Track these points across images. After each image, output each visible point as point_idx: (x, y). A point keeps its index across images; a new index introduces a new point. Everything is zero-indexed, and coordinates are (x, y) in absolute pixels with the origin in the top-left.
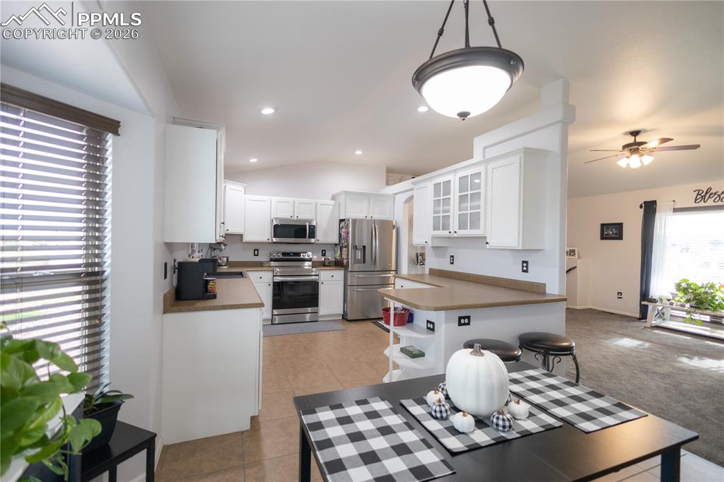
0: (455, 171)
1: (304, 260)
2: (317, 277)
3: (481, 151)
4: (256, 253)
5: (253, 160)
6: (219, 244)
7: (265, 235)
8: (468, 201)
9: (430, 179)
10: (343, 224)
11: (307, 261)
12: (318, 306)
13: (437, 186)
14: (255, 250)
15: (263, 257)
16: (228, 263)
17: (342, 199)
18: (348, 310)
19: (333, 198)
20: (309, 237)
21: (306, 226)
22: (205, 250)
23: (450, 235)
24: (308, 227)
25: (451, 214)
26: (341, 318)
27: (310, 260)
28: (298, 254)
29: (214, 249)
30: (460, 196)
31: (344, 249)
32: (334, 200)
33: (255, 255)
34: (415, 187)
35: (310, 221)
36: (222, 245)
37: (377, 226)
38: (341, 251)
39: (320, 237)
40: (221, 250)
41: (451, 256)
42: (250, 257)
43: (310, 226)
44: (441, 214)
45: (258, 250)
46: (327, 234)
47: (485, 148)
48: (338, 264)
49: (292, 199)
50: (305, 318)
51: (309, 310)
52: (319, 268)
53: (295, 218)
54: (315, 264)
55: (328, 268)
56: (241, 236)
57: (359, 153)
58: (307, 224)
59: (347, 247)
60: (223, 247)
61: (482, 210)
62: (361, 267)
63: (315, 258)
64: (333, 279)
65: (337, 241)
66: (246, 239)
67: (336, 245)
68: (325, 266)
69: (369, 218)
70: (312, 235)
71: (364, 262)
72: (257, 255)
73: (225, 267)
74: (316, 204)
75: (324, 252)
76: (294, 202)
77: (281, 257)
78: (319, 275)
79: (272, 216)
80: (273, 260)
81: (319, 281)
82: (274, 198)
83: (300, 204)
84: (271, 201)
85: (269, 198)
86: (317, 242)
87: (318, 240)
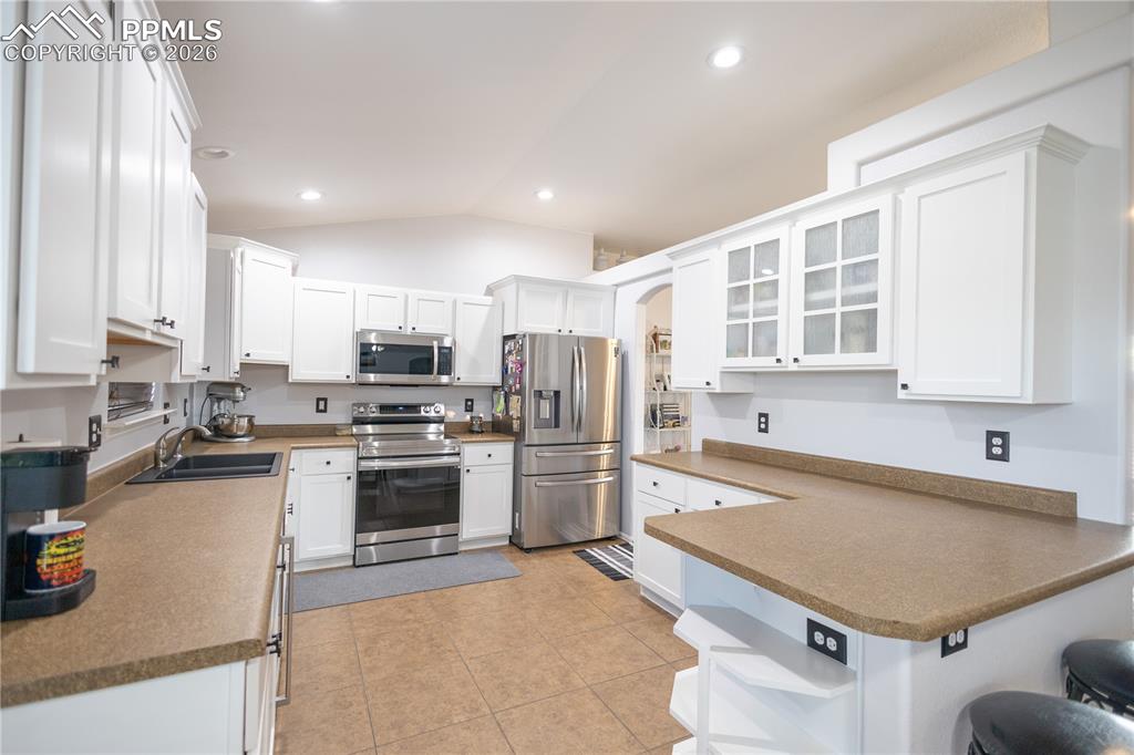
0: (793, 217)
1: (428, 421)
2: (454, 459)
3: (852, 169)
4: (322, 407)
5: (311, 196)
6: (232, 385)
7: (343, 366)
8: (834, 286)
9: (718, 242)
10: (510, 345)
11: (435, 422)
12: (458, 522)
13: (737, 256)
14: (318, 400)
15: (338, 415)
16: (254, 431)
17: (509, 293)
18: (523, 524)
19: (489, 291)
20: (439, 373)
21: (432, 347)
22: (198, 401)
23: (778, 368)
24: (436, 351)
25: (780, 318)
26: (507, 542)
27: (440, 420)
28: (415, 408)
29: (219, 399)
30: (806, 274)
31: (514, 399)
32: (492, 295)
33: (318, 411)
34: (675, 264)
35: (440, 338)
36: (238, 390)
37: (583, 349)
38: (507, 401)
39: (463, 371)
40: (235, 401)
41: (761, 415)
42: (306, 415)
43: (440, 348)
44: (751, 320)
45: (325, 400)
46: (476, 365)
47: (861, 164)
48: (500, 428)
49: (401, 289)
50: (429, 549)
51: (438, 529)
52: (461, 439)
53: (409, 331)
54: (453, 431)
55: (479, 438)
56: (285, 368)
57: (546, 195)
58: (435, 344)
59: (520, 392)
60: (239, 394)
61: (882, 306)
62: (549, 435)
63: (451, 415)
64: (490, 461)
65: (497, 381)
66: (296, 375)
67: (495, 388)
68: (472, 432)
69: (565, 332)
70: (446, 366)
71: (557, 426)
72: (325, 411)
73: (246, 440)
74: (455, 302)
75: (469, 403)
76: (407, 297)
77: (378, 414)
78: (460, 454)
79: (358, 327)
80: (357, 422)
81: (461, 466)
82: (361, 288)
83: (420, 302)
84: (355, 292)
85: (349, 286)
86: (455, 382)
87: (458, 379)
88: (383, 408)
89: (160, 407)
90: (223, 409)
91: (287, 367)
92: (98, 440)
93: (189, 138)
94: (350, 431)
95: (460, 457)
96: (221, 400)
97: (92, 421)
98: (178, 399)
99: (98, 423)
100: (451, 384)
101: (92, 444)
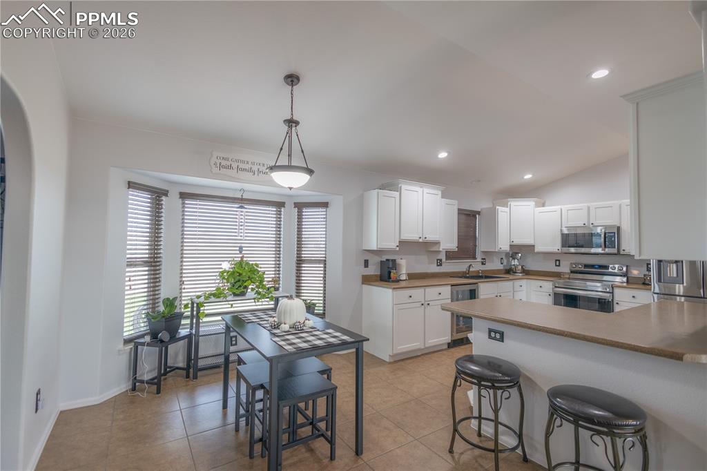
1: (614, 274)
4: (557, 264)
11: (618, 276)
14: (556, 260)
15: (564, 268)
24: (603, 235)
27: (622, 275)
28: (605, 266)
33: (556, 265)
39: (627, 246)
42: (551, 267)
45: (559, 261)
49: (586, 205)
53: (591, 225)
63: (636, 273)
66: (538, 249)
70: (612, 243)
72: (559, 266)
73: (521, 274)
74: (620, 206)
75: (650, 266)
76: (589, 208)
77: (583, 269)
78: (613, 293)
79: (563, 226)
80: (572, 272)
81: (613, 300)
82: (565, 207)
83: (597, 209)
84: (561, 210)
85: (557, 208)
86: (622, 252)
87: (624, 250)
88: (586, 266)
89: (479, 259)
90: (516, 262)
91: (534, 246)
92: (441, 265)
93: (440, 193)
94: (567, 276)
95: (611, 295)
96: (514, 259)
97: (437, 260)
98: (495, 258)
99: (441, 260)
100: (618, 253)
101: (438, 266)
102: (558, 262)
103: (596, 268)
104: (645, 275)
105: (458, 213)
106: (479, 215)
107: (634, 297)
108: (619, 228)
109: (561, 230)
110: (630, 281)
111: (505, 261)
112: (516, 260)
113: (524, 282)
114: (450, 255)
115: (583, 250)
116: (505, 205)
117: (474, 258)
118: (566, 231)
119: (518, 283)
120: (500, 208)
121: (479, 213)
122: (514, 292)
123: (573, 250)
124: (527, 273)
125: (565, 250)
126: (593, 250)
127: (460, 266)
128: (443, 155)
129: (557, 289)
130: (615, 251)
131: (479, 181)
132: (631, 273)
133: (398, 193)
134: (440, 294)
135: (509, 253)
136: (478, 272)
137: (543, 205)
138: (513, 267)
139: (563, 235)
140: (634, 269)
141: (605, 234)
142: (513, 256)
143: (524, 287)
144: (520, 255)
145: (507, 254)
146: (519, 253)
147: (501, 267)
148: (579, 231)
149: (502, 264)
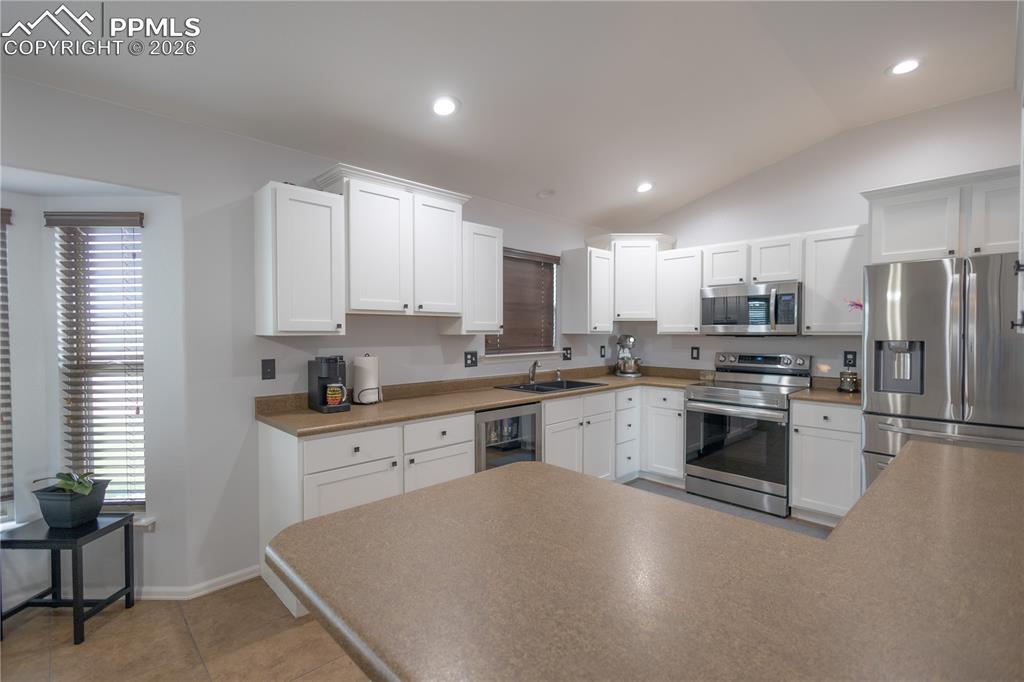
4: (695, 355)
7: (690, 319)
14: (693, 348)
15: (706, 362)
20: (777, 322)
21: (769, 296)
24: (773, 299)
28: (774, 359)
33: (693, 358)
42: (684, 361)
45: (698, 349)
46: (833, 311)
49: (745, 242)
50: (761, 503)
53: (751, 282)
56: (654, 323)
57: (906, 67)
58: (773, 291)
66: (662, 329)
69: (965, 253)
70: (788, 314)
71: (921, 390)
72: (697, 358)
73: (633, 376)
74: (804, 243)
75: (850, 357)
76: (749, 249)
77: (736, 364)
78: (788, 410)
79: (705, 285)
80: (719, 369)
81: (788, 424)
82: (709, 249)
83: (763, 250)
84: (702, 253)
85: (695, 250)
86: (804, 332)
87: (808, 328)
88: (742, 358)
89: (558, 350)
90: (625, 354)
91: (656, 322)
92: (474, 364)
93: (458, 208)
94: (711, 377)
95: (786, 413)
96: (623, 347)
97: (466, 354)
98: (589, 346)
99: (474, 354)
100: (798, 335)
101: (467, 365)
102: (695, 351)
103: (759, 362)
104: (842, 374)
105: (505, 258)
106: (558, 264)
107: (825, 418)
108: (800, 286)
109: (702, 292)
110: (815, 385)
111: (608, 352)
112: (627, 350)
113: (636, 392)
114: (493, 344)
115: (736, 329)
116: (606, 245)
117: (550, 347)
118: (710, 294)
119: (624, 394)
120: (595, 252)
121: (557, 260)
122: (617, 411)
123: (720, 329)
124: (645, 372)
125: (709, 328)
126: (752, 329)
127: (515, 365)
128: (444, 106)
129: (694, 404)
130: (792, 329)
131: (552, 192)
132: (817, 368)
133: (341, 199)
134: (444, 433)
135: (615, 337)
136: (555, 374)
137: (673, 247)
138: (621, 362)
139: (704, 300)
140: (824, 364)
141: (777, 296)
142: (621, 342)
143: (636, 401)
144: (632, 340)
145: (612, 339)
146: (630, 336)
147: (601, 363)
148: (732, 294)
149: (603, 356)
